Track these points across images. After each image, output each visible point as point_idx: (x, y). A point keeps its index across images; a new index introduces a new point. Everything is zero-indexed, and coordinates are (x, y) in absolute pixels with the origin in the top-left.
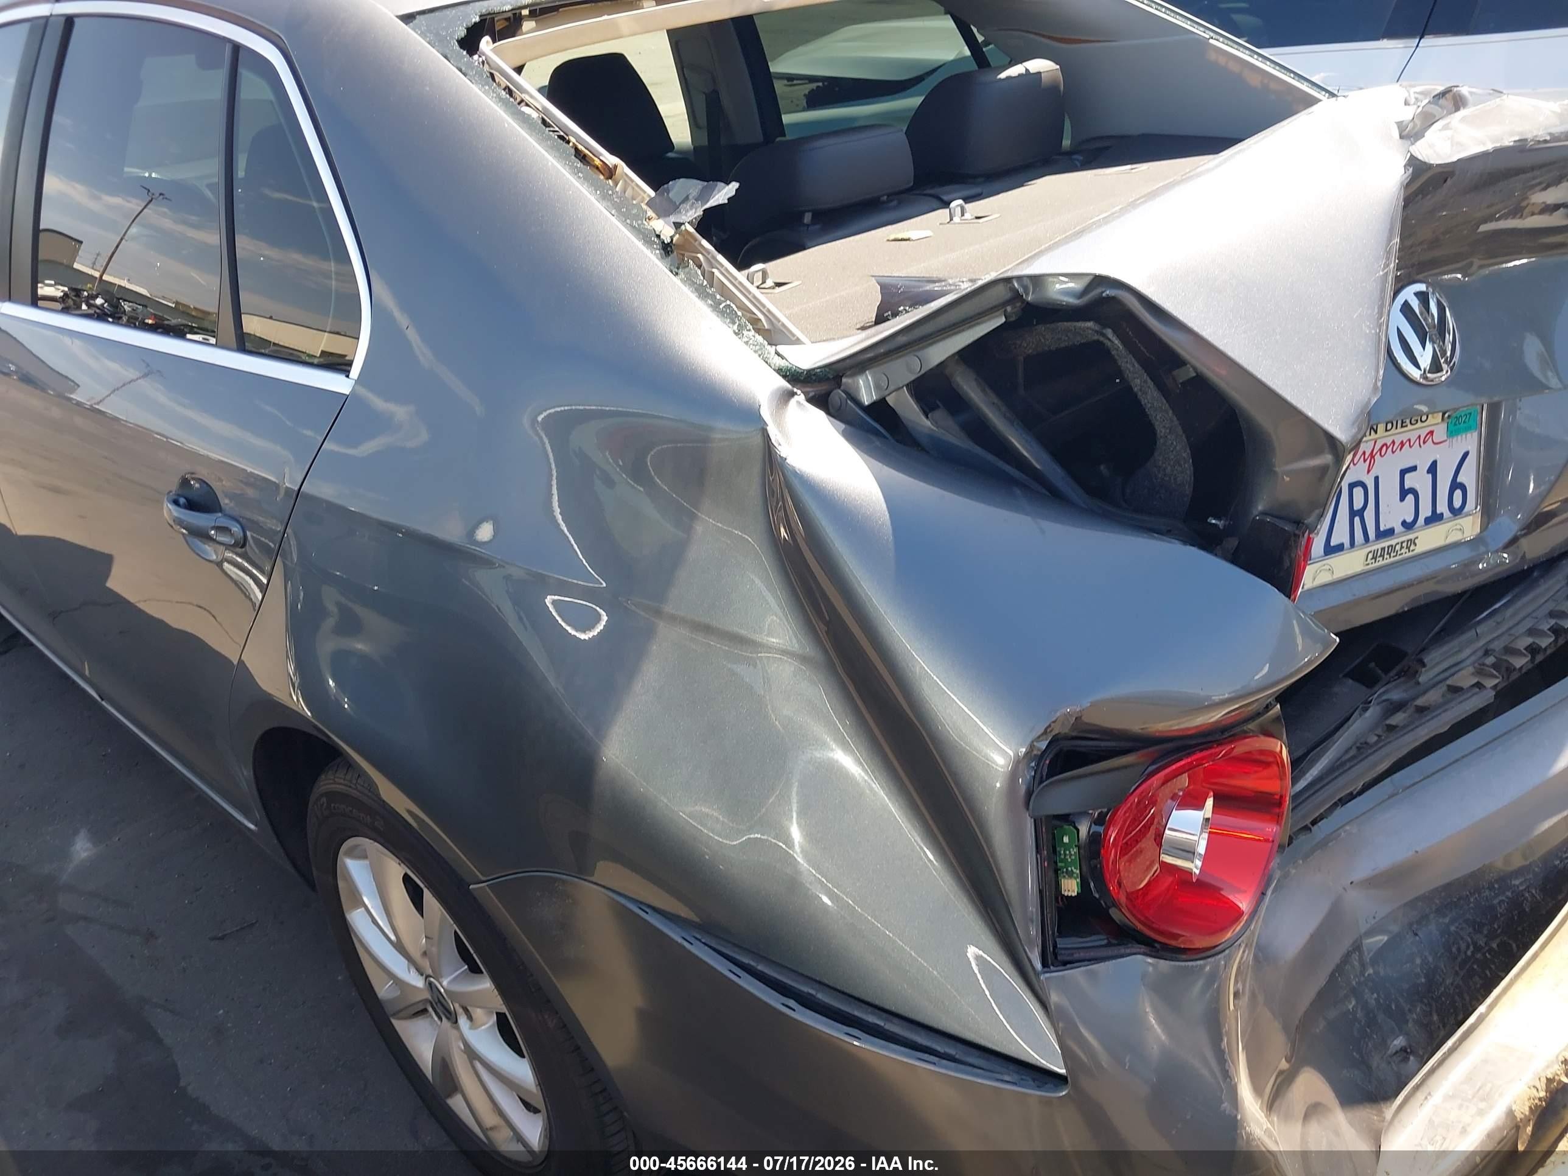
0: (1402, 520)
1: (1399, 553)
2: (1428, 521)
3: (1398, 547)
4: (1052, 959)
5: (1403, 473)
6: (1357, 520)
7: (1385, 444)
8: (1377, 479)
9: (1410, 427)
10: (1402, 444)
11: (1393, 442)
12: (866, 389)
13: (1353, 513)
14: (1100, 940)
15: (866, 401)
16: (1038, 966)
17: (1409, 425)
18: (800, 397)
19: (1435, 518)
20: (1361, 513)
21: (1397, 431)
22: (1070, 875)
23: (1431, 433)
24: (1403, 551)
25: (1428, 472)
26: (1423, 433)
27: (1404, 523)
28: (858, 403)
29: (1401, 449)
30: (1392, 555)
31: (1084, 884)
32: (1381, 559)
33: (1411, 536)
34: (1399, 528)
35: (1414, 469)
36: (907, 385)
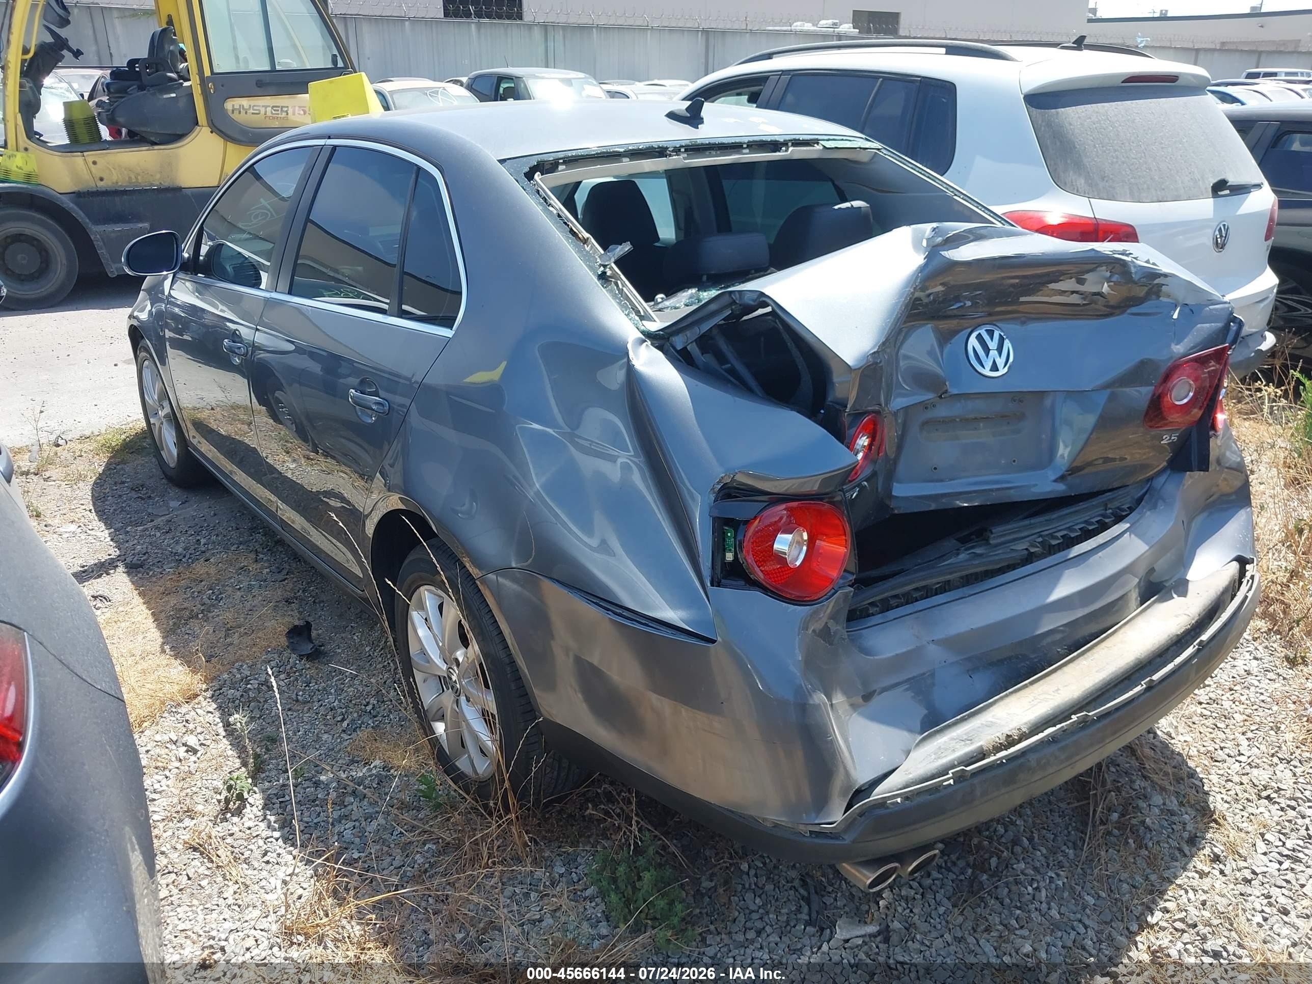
4: (716, 583)
12: (679, 342)
14: (743, 583)
15: (679, 348)
16: (709, 584)
18: (649, 343)
22: (730, 550)
28: (674, 348)
31: (736, 556)
36: (696, 340)
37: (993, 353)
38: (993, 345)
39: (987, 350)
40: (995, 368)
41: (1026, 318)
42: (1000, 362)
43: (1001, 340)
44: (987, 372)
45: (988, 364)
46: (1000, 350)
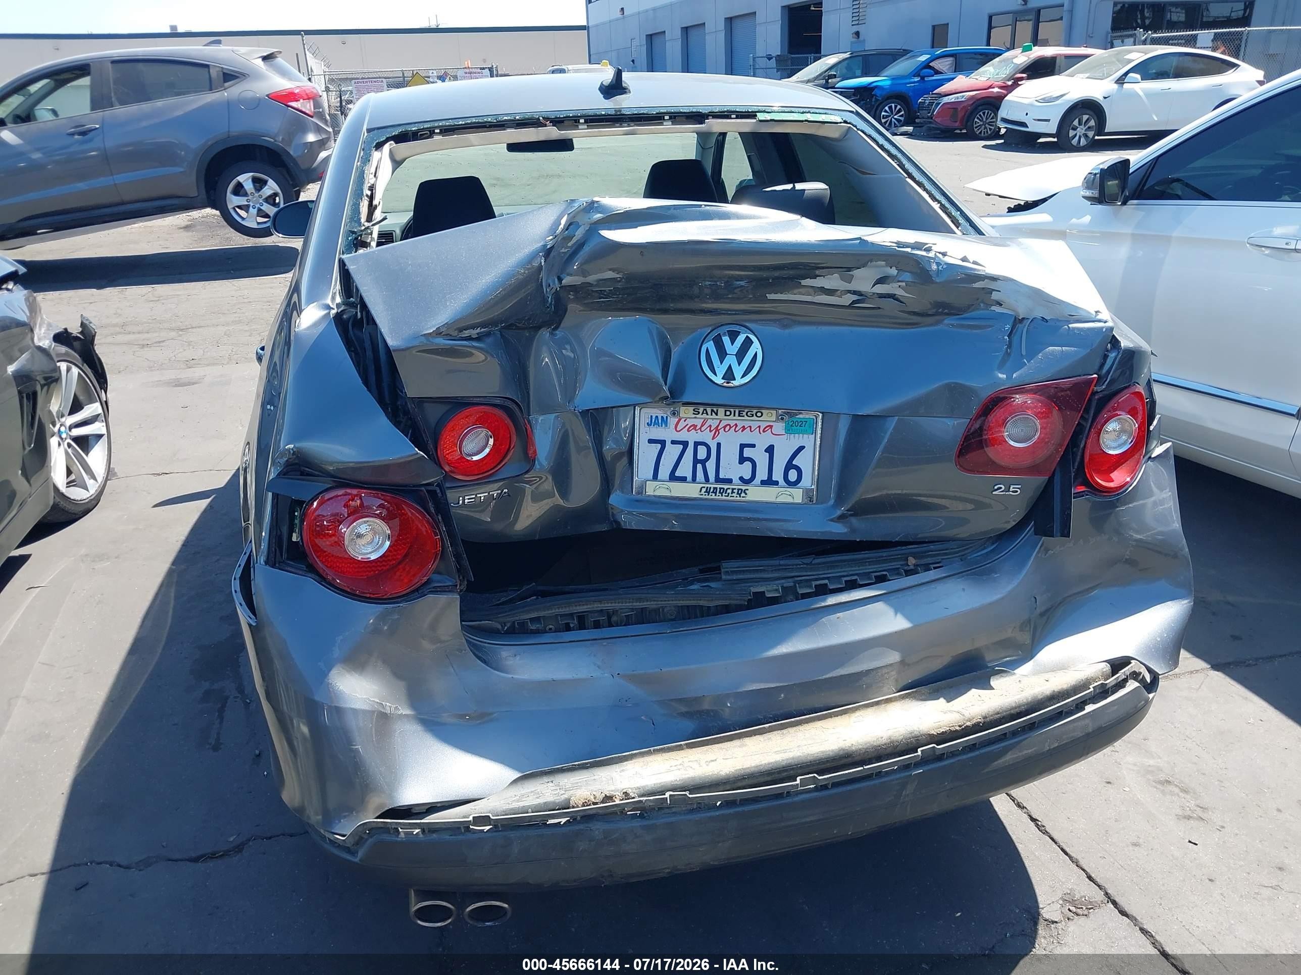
0: (740, 476)
1: (730, 495)
2: (763, 483)
3: (729, 491)
5: (743, 446)
6: (699, 466)
7: (730, 425)
8: (719, 445)
9: (746, 417)
10: (744, 428)
11: (736, 425)
13: (696, 461)
17: (746, 416)
19: (769, 482)
20: (703, 462)
21: (734, 418)
22: (295, 531)
23: (771, 427)
24: (734, 495)
25: (766, 451)
26: (763, 425)
27: (741, 479)
29: (742, 431)
30: (724, 494)
32: (714, 494)
33: (744, 488)
34: (736, 480)
35: (753, 446)
37: (731, 360)
38: (732, 349)
39: (722, 354)
40: (729, 375)
41: (787, 320)
42: (738, 371)
43: (748, 343)
44: (719, 380)
45: (721, 370)
46: (740, 356)
